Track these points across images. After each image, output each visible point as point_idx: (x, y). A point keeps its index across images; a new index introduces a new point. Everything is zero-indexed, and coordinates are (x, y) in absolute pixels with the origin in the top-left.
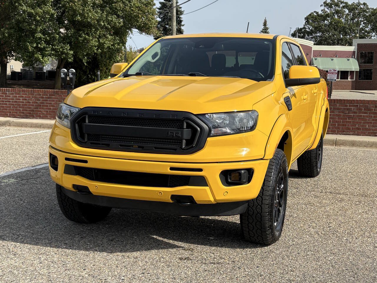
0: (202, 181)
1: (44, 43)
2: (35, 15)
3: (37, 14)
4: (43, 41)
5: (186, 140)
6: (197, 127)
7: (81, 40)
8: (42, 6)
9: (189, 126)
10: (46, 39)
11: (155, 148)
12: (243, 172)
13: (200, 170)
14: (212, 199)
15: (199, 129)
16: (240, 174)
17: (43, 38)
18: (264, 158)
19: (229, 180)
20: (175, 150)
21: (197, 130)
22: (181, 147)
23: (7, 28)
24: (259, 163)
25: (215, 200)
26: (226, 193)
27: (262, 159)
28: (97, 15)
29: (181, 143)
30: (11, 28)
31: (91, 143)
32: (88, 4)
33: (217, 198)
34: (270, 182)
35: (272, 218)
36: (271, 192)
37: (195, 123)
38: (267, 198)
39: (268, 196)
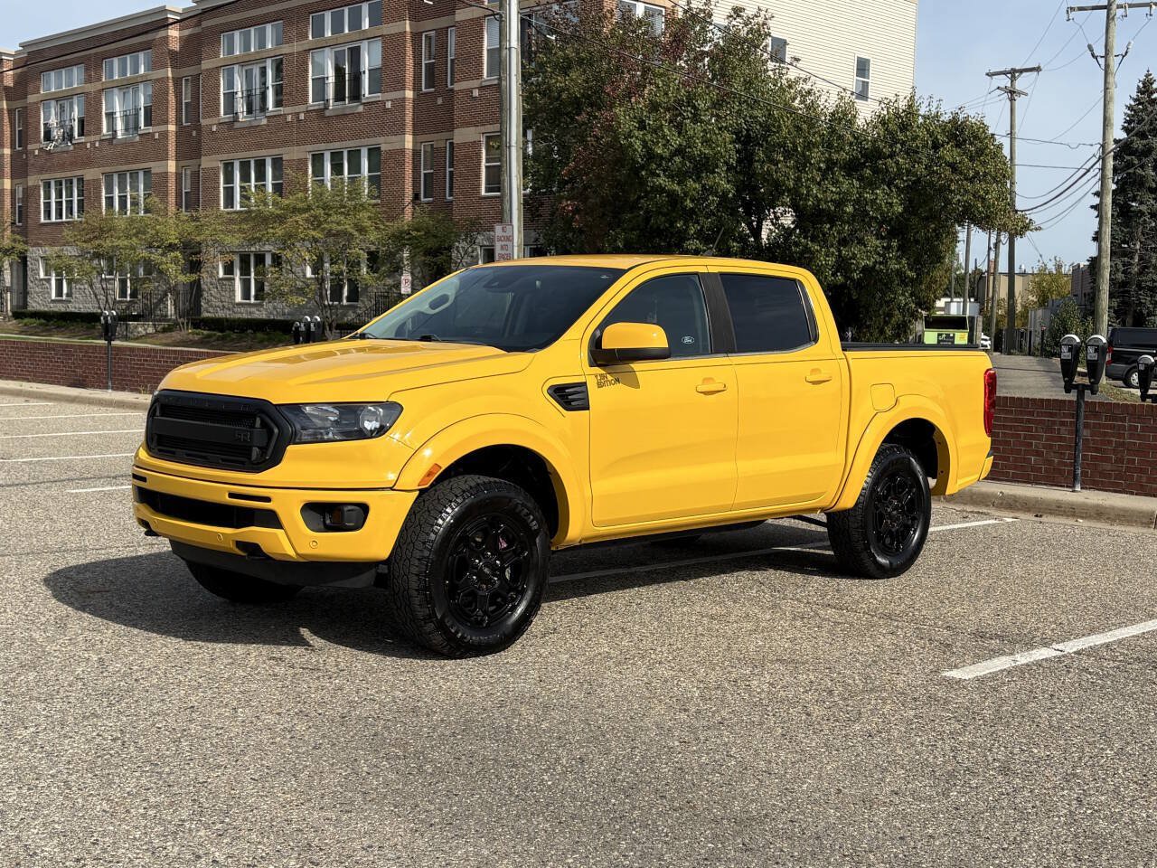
0: (271, 519)
2: (682, 198)
3: (686, 194)
5: (259, 447)
6: (273, 425)
7: (796, 252)
8: (704, 175)
9: (264, 424)
11: (223, 460)
12: (346, 509)
13: (268, 499)
14: (291, 552)
15: (276, 431)
16: (342, 512)
18: (394, 487)
19: (328, 522)
20: (243, 463)
21: (273, 432)
22: (250, 459)
23: (624, 230)
24: (382, 495)
25: (297, 554)
26: (315, 544)
27: (391, 489)
28: (834, 190)
29: (250, 451)
30: (633, 229)
31: (160, 450)
32: (811, 164)
33: (301, 551)
34: (428, 534)
35: (429, 601)
36: (426, 553)
37: (272, 419)
38: (417, 562)
39: (419, 559)
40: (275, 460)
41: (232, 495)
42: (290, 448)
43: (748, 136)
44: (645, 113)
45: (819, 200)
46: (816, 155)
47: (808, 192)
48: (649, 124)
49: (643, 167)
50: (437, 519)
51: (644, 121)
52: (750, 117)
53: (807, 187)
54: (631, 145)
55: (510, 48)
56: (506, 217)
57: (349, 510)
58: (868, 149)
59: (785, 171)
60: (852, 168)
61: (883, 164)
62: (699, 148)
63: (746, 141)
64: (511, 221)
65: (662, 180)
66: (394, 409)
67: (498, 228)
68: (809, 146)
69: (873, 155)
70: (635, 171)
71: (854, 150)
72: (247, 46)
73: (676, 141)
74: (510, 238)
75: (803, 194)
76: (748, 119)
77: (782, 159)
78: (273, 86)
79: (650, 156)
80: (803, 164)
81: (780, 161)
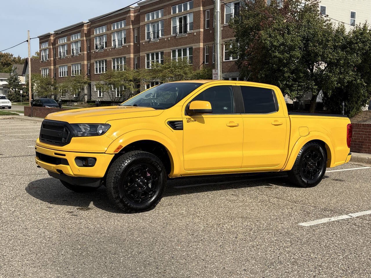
0: (65, 162)
1: (291, 81)
4: (291, 79)
5: (64, 138)
8: (291, 51)
9: (66, 131)
10: (294, 78)
11: (55, 142)
13: (64, 155)
14: (72, 173)
15: (69, 132)
17: (292, 77)
18: (106, 153)
19: (84, 163)
20: (59, 143)
22: (61, 142)
24: (101, 155)
25: (74, 174)
26: (79, 171)
28: (337, 55)
29: (62, 139)
34: (118, 169)
35: (117, 192)
36: (117, 175)
37: (68, 129)
38: (113, 178)
39: (114, 177)
40: (68, 142)
41: (56, 154)
42: (73, 138)
43: (307, 38)
44: (271, 32)
45: (331, 59)
46: (330, 44)
47: (327, 56)
48: (272, 36)
49: (270, 50)
50: (122, 164)
51: (271, 35)
52: (308, 32)
53: (327, 54)
54: (266, 43)
55: (217, 12)
56: (216, 67)
57: (90, 160)
58: (348, 41)
59: (319, 49)
60: (343, 48)
61: (353, 46)
62: (289, 42)
63: (306, 40)
64: (218, 68)
65: (277, 54)
66: (108, 126)
67: (213, 71)
68: (328, 41)
69: (350, 43)
70: (268, 51)
71: (344, 42)
72: (153, 17)
73: (281, 40)
74: (217, 74)
75: (325, 57)
76: (307, 32)
77: (318, 45)
78: (161, 29)
79: (273, 45)
80: (325, 47)
81: (317, 46)
